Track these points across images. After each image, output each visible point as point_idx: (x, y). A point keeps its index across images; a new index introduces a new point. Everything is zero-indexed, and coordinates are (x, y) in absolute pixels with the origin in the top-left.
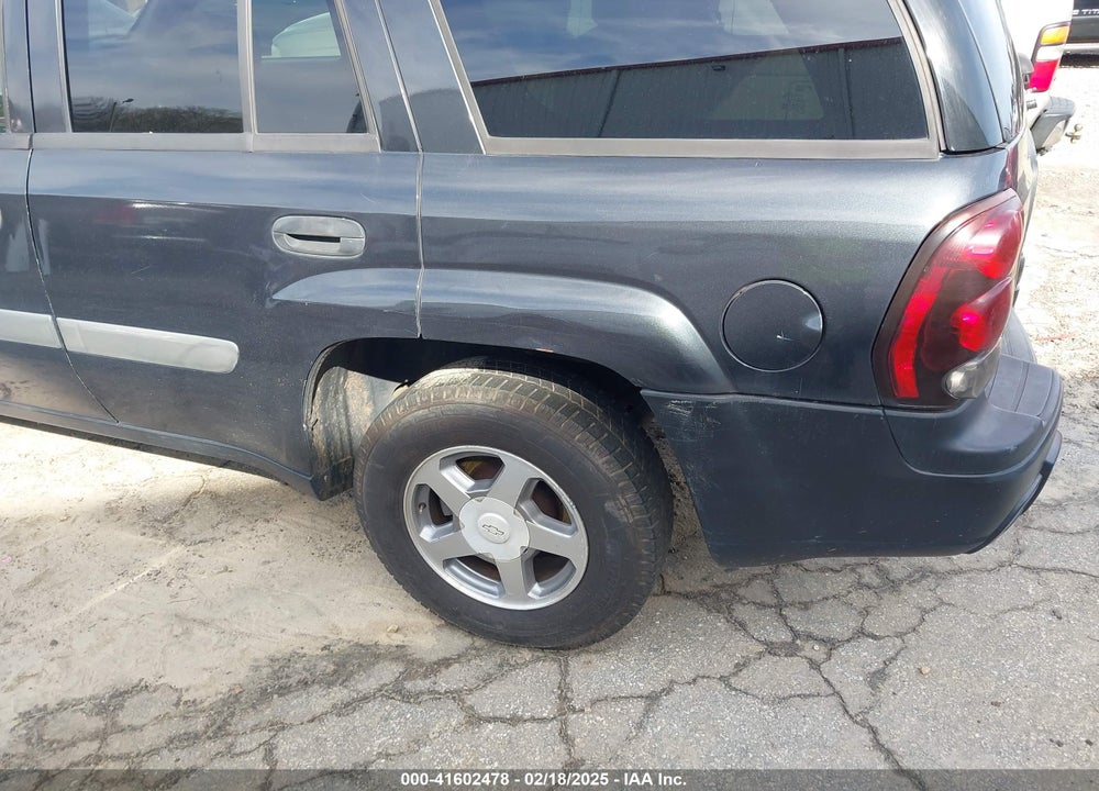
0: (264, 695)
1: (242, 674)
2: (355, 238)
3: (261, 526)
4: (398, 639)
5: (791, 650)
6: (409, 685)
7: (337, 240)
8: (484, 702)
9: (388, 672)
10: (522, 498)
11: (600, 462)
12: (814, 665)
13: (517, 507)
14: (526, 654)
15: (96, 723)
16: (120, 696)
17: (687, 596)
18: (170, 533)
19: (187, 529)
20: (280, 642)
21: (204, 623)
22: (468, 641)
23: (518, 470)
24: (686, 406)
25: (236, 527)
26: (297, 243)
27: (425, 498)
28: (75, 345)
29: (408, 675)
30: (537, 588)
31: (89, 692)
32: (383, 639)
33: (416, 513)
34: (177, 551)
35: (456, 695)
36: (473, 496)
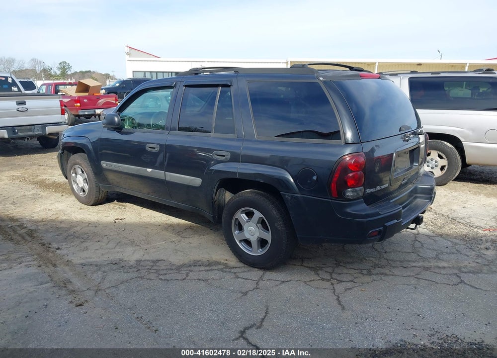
0: (190, 266)
1: (186, 261)
2: (228, 156)
3: (202, 237)
4: (226, 262)
5: (328, 280)
6: (224, 269)
7: (224, 156)
8: (241, 275)
9: (220, 267)
10: (258, 223)
11: (275, 213)
12: (332, 284)
13: (257, 225)
14: (256, 269)
15: (152, 264)
16: (158, 261)
17: (307, 267)
18: (179, 235)
19: (183, 235)
20: (197, 258)
21: (181, 252)
22: (243, 265)
23: (257, 215)
24: (289, 196)
25: (196, 236)
26: (217, 157)
27: (237, 223)
28: (168, 179)
29: (225, 268)
30: (260, 250)
31: (152, 259)
32: (222, 261)
33: (235, 227)
34: (179, 238)
35: (235, 273)
36: (247, 222)
